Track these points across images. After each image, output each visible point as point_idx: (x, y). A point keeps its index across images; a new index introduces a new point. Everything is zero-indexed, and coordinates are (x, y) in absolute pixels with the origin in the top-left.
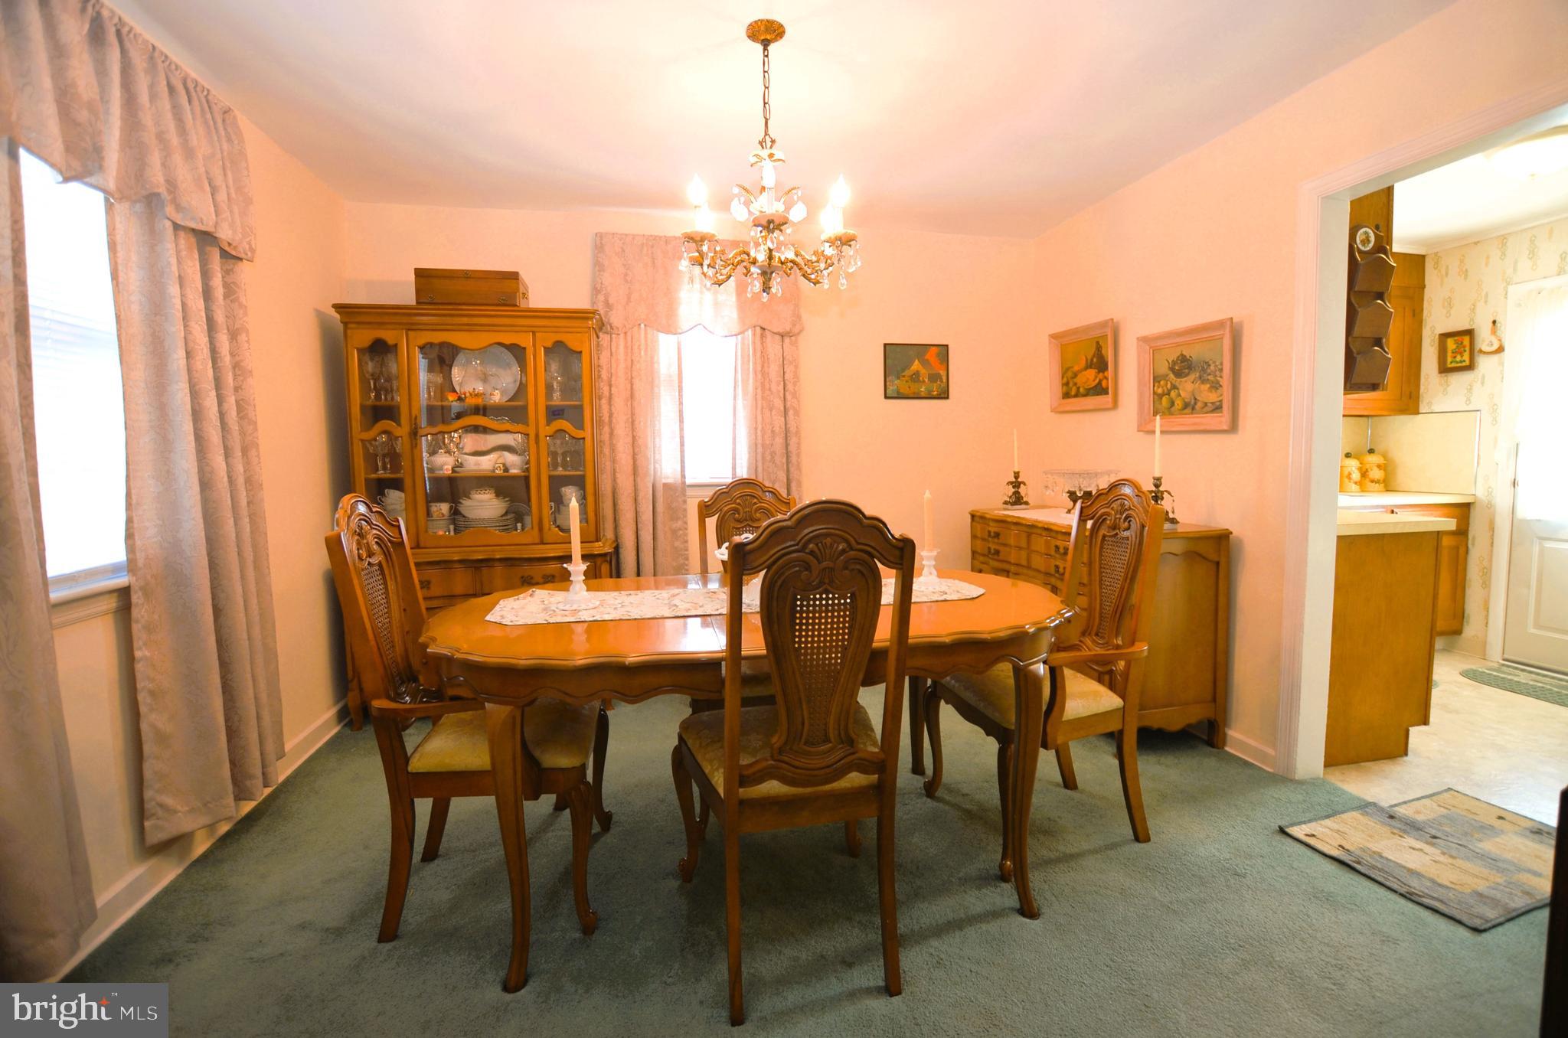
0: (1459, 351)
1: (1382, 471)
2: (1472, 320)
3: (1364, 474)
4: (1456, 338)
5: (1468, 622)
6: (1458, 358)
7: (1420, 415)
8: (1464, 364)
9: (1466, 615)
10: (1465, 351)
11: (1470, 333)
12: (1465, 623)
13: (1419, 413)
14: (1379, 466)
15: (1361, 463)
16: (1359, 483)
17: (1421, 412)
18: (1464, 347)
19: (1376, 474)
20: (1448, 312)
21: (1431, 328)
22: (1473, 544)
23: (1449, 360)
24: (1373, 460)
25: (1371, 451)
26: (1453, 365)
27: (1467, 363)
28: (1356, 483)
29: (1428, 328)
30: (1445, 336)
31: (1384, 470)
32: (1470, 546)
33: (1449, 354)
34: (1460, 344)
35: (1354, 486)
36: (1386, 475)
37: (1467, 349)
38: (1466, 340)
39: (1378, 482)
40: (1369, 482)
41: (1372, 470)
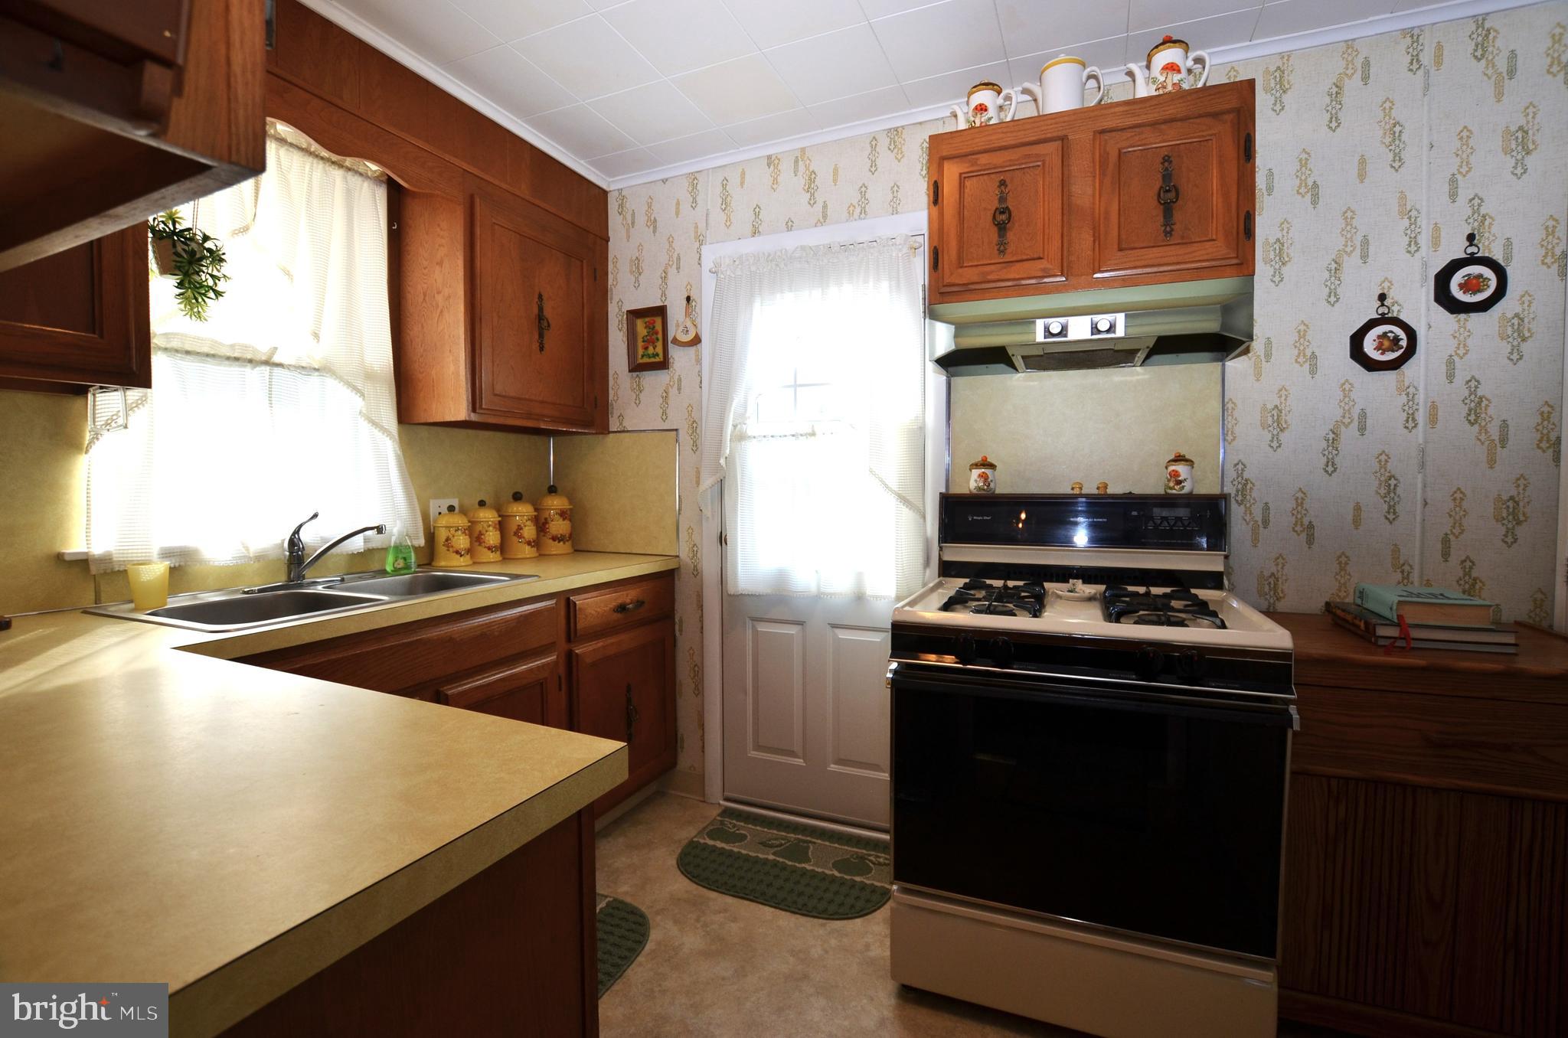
0: (649, 341)
1: (567, 522)
2: (664, 294)
3: (541, 525)
4: (647, 320)
5: (682, 748)
6: (651, 350)
7: (611, 435)
8: (657, 359)
9: (679, 736)
10: (658, 339)
11: (660, 311)
12: (679, 750)
13: (609, 432)
14: (563, 514)
15: (536, 510)
16: (536, 544)
17: (611, 430)
18: (657, 333)
19: (559, 526)
20: (637, 280)
21: (618, 303)
22: (681, 631)
23: (640, 352)
24: (556, 503)
25: (552, 490)
26: (646, 360)
27: (660, 358)
28: (529, 543)
29: (615, 302)
30: (635, 314)
31: (570, 521)
32: (677, 633)
33: (640, 344)
34: (650, 327)
35: (527, 548)
36: (573, 527)
37: (660, 336)
38: (658, 321)
39: (562, 540)
40: (551, 541)
41: (552, 521)
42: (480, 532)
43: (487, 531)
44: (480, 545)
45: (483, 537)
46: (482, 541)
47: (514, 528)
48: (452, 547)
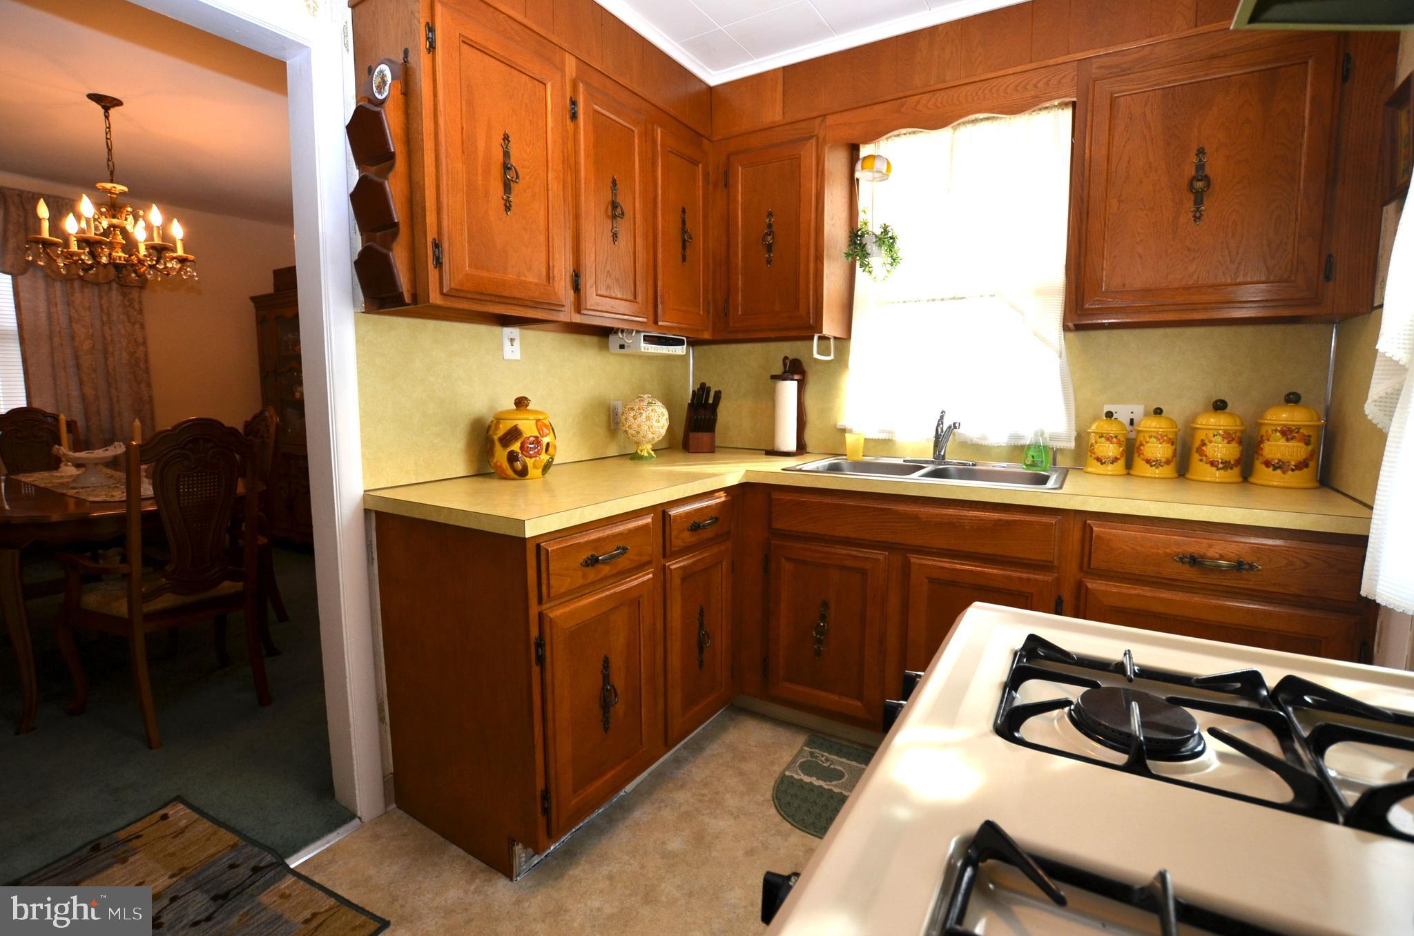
3: (1248, 444)
14: (1291, 433)
15: (1244, 425)
19: (1282, 449)
28: (1222, 465)
35: (1218, 470)
39: (1280, 467)
40: (1263, 466)
41: (1268, 440)
42: (1141, 442)
43: (1147, 442)
44: (1139, 456)
45: (1142, 448)
46: (1141, 452)
47: (1197, 443)
48: (1094, 453)
